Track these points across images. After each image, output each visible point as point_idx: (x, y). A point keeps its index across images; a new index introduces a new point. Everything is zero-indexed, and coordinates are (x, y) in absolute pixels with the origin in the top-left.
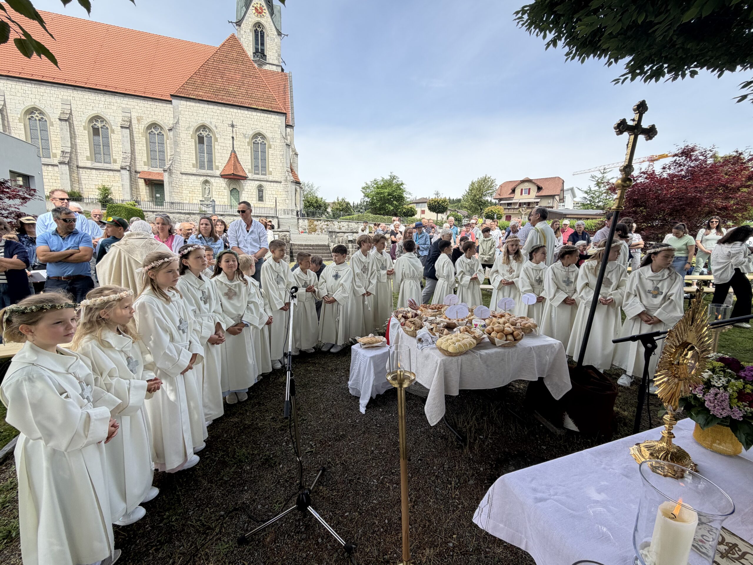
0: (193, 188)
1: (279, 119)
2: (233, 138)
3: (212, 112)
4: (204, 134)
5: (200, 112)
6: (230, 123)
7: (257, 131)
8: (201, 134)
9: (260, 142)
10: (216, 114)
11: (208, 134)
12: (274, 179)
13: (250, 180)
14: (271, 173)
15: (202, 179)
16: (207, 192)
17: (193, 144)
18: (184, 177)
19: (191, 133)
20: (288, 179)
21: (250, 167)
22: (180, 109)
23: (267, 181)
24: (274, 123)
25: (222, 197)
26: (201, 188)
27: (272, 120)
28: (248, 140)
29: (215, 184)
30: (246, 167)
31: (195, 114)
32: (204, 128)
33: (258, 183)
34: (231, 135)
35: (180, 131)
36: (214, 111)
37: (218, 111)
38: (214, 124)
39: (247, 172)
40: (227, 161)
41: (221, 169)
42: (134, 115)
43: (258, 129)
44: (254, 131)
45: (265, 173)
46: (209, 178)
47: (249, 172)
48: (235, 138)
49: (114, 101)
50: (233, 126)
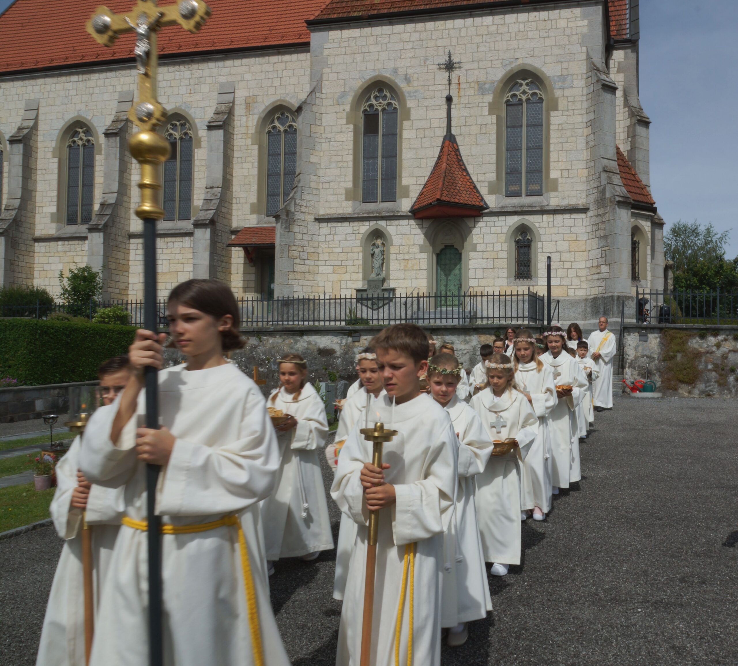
0: (343, 256)
1: (583, 18)
2: (449, 99)
3: (401, 41)
4: (378, 104)
5: (372, 48)
6: (443, 59)
7: (515, 66)
8: (371, 106)
9: (524, 98)
10: (410, 45)
11: (389, 104)
12: (565, 203)
13: (493, 214)
14: (554, 186)
15: (365, 227)
16: (377, 263)
17: (350, 136)
18: (325, 228)
19: (348, 108)
20: (608, 195)
21: (492, 177)
22: (326, 53)
23: (543, 212)
24: (568, 32)
25: (412, 274)
26: (361, 255)
27: (562, 23)
28: (489, 98)
29: (396, 240)
30: (481, 178)
31: (359, 57)
32: (380, 90)
33: (514, 220)
34: (445, 94)
35: (323, 110)
36: (405, 37)
37: (415, 36)
38: (401, 72)
39: (484, 191)
40: (430, 169)
41: (414, 195)
42: (241, 95)
43: (520, 62)
44: (508, 68)
45: (536, 187)
46: (382, 224)
47: (491, 192)
48: (455, 100)
49: (206, 73)
50: (450, 66)
